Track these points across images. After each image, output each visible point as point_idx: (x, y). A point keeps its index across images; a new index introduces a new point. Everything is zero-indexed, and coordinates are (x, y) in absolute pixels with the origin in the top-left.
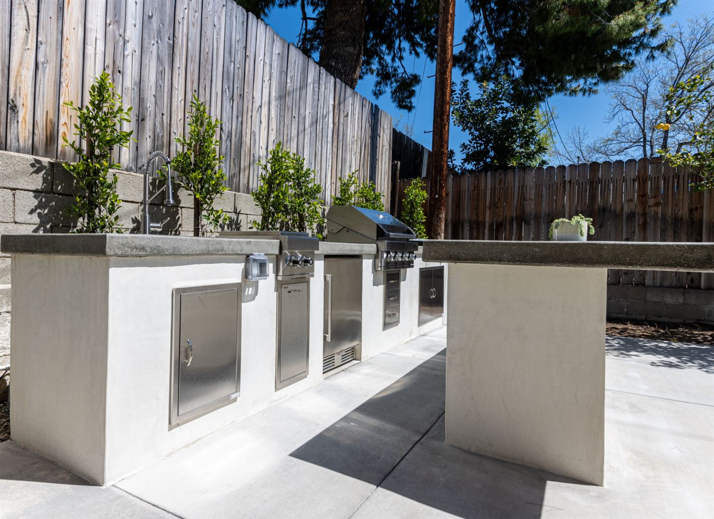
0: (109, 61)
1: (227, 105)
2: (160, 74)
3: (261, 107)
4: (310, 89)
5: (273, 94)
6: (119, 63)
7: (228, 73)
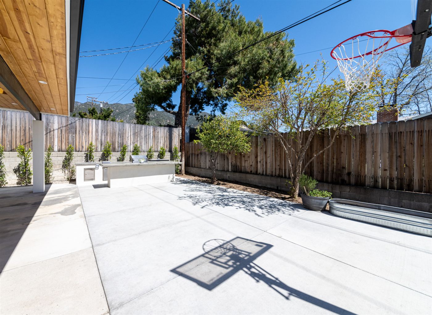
0: (96, 138)
1: (119, 139)
2: (105, 137)
3: (128, 137)
4: (143, 131)
5: (132, 134)
6: (98, 138)
7: (119, 134)
